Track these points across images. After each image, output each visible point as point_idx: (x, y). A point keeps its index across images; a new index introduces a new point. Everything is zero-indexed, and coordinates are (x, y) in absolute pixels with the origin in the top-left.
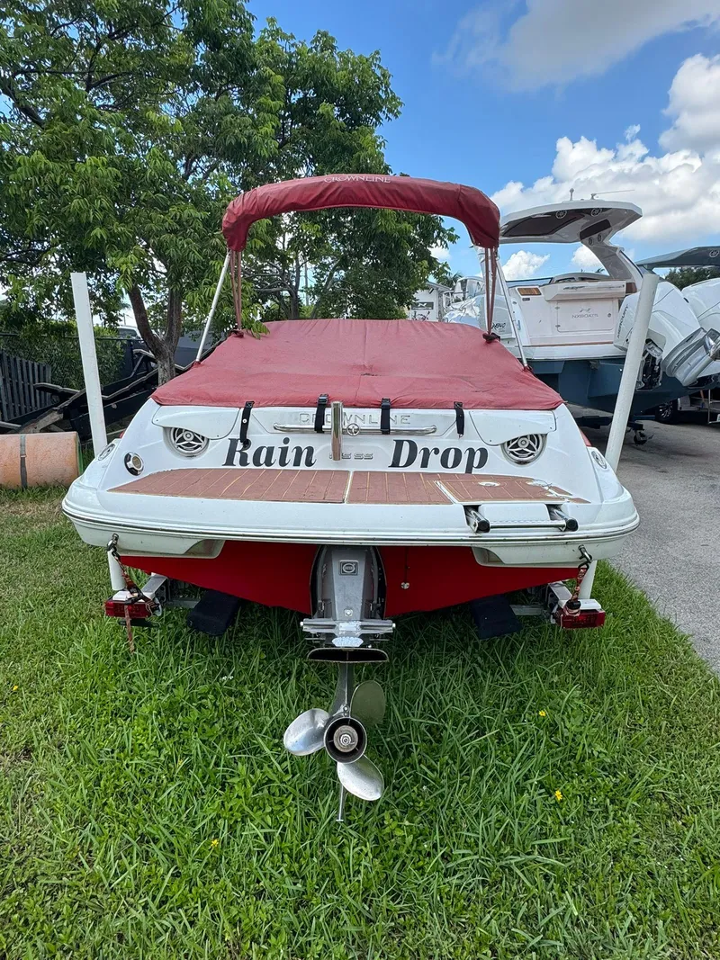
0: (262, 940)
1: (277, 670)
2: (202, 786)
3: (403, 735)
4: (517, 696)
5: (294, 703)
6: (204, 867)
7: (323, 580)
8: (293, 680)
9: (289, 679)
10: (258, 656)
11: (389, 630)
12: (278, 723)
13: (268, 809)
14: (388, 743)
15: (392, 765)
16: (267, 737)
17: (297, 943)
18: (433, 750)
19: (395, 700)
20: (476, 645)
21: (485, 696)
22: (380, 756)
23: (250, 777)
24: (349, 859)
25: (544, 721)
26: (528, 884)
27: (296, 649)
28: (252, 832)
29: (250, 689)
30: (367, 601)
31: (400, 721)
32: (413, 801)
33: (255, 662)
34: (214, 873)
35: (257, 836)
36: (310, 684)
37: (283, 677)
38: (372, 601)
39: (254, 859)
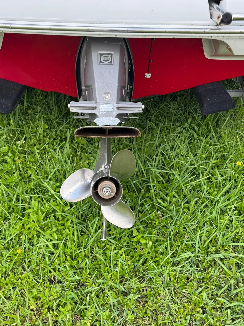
0: (55, 308)
1: (56, 136)
2: (8, 215)
3: (145, 179)
4: (220, 152)
5: (69, 159)
6: (14, 265)
7: (85, 70)
8: (68, 144)
9: (66, 142)
10: (42, 126)
11: (140, 111)
12: (59, 172)
13: (55, 229)
14: (134, 184)
15: (137, 197)
16: (51, 182)
17: (77, 309)
18: (164, 187)
19: (138, 156)
20: (194, 118)
21: (199, 152)
22: (129, 192)
23: (40, 208)
24: (110, 257)
25: (238, 168)
26: (226, 269)
27: (69, 122)
28: (44, 244)
29: (38, 149)
30: (121, 88)
31: (143, 169)
32: (151, 220)
33: (41, 131)
34: (20, 268)
35: (47, 246)
36: (80, 145)
37: (61, 141)
38: (124, 87)
39: (47, 259)
